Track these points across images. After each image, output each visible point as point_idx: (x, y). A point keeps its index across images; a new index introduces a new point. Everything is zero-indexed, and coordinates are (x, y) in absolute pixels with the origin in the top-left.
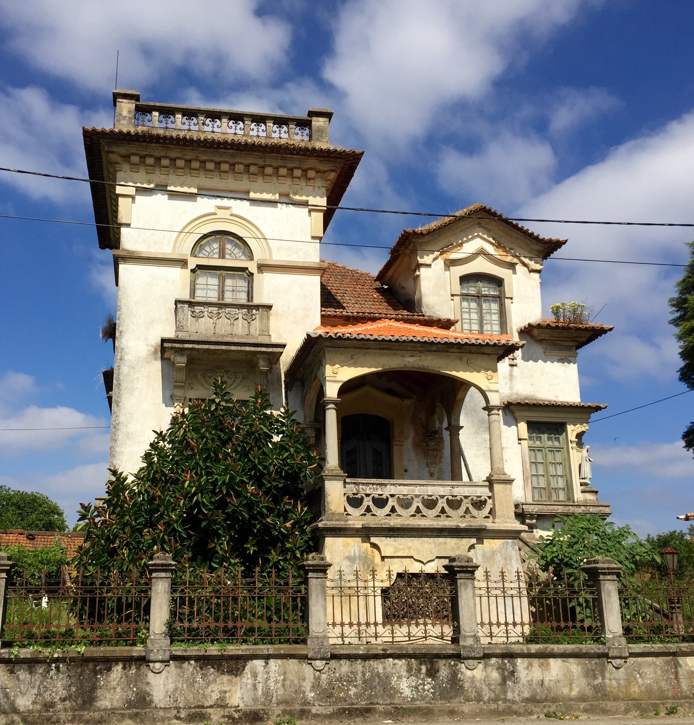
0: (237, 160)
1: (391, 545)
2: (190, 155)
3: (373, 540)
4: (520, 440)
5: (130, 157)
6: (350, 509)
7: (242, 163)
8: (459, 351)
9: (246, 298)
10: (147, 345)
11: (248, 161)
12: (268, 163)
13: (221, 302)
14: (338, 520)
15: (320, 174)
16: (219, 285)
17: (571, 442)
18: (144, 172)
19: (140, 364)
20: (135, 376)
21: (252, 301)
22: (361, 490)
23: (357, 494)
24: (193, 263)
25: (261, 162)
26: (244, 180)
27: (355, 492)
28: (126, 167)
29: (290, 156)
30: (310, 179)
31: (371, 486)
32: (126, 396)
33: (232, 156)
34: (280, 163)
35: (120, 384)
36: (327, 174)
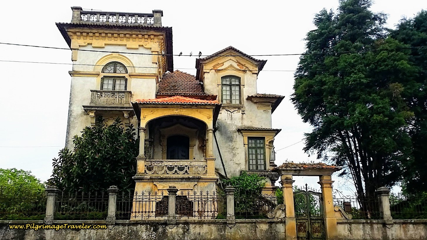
0: (121, 32)
1: (162, 185)
2: (101, 31)
3: (154, 183)
4: (244, 145)
5: (76, 33)
6: (147, 172)
7: (122, 34)
8: (196, 107)
9: (124, 89)
10: (82, 109)
11: (126, 32)
12: (133, 33)
13: (114, 91)
14: (141, 176)
15: (156, 37)
16: (113, 84)
17: (266, 145)
18: (82, 39)
19: (78, 117)
20: (76, 122)
21: (126, 90)
22: (152, 164)
23: (151, 165)
24: (103, 75)
25: (130, 33)
26: (125, 40)
27: (150, 164)
28: (75, 37)
29: (142, 30)
30: (151, 39)
31: (157, 162)
32: (72, 130)
33: (118, 31)
34: (138, 33)
35: (70, 125)
36: (159, 37)
